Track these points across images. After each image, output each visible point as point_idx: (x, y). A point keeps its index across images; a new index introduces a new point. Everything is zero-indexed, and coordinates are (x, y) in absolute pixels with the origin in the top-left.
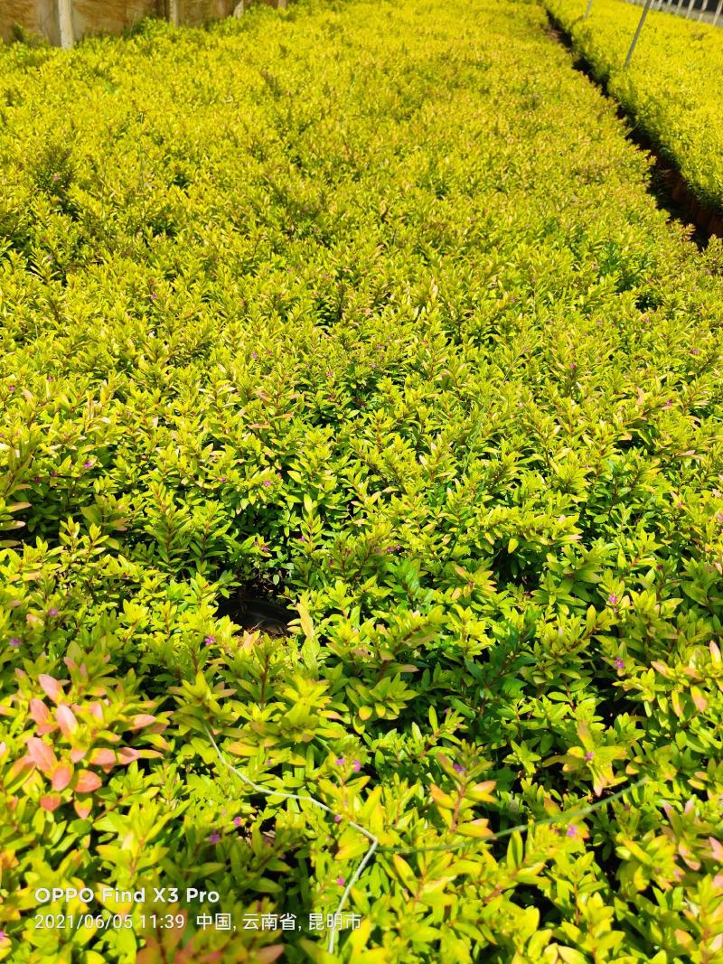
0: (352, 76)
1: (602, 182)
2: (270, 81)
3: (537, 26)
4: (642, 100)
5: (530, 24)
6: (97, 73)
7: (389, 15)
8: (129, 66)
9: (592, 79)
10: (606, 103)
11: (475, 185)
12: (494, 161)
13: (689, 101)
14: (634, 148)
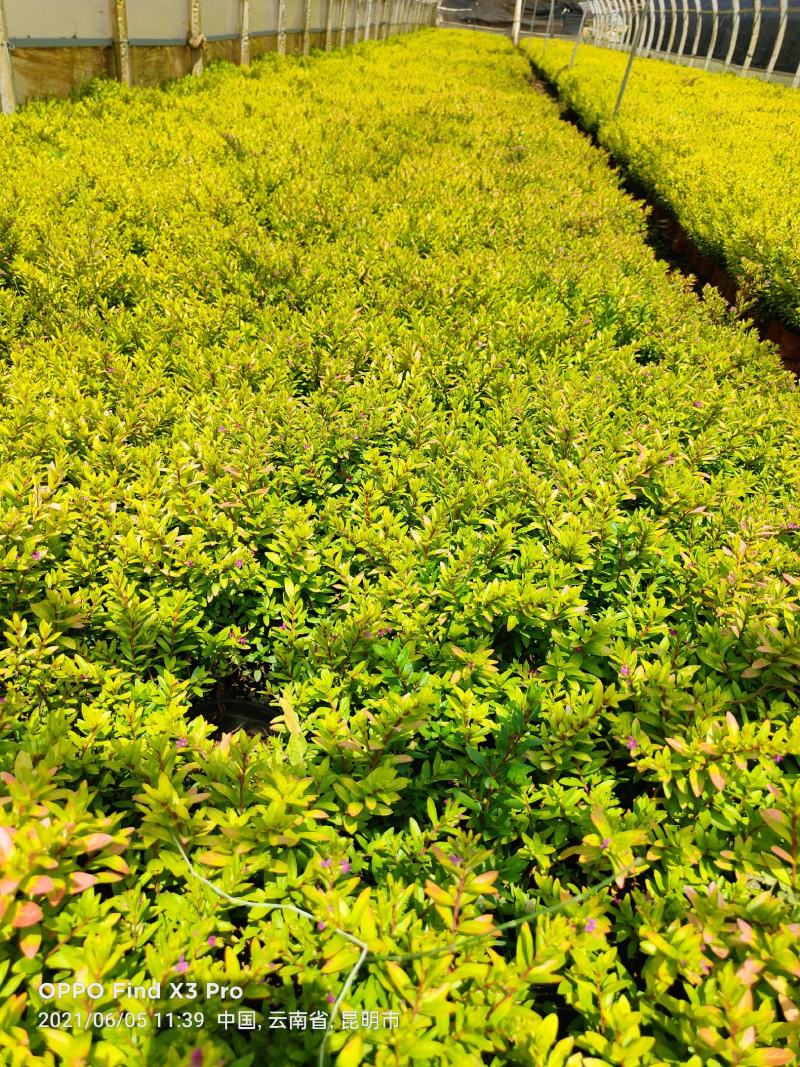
0: (324, 133)
1: (596, 234)
2: (231, 143)
3: (520, 77)
4: (634, 149)
5: (513, 75)
6: (43, 138)
7: (362, 69)
8: (78, 130)
9: (581, 128)
10: (597, 152)
11: (461, 242)
12: (480, 217)
13: (683, 148)
14: (628, 198)
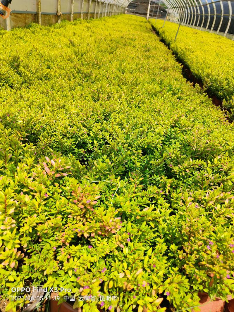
0: (95, 42)
1: (168, 71)
2: (71, 42)
3: (149, 29)
4: (179, 50)
5: (147, 29)
6: (20, 38)
7: (105, 24)
8: (28, 36)
9: (165, 44)
10: (169, 51)
11: (133, 71)
12: (138, 65)
13: (192, 50)
14: (177, 63)
